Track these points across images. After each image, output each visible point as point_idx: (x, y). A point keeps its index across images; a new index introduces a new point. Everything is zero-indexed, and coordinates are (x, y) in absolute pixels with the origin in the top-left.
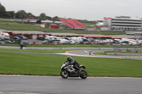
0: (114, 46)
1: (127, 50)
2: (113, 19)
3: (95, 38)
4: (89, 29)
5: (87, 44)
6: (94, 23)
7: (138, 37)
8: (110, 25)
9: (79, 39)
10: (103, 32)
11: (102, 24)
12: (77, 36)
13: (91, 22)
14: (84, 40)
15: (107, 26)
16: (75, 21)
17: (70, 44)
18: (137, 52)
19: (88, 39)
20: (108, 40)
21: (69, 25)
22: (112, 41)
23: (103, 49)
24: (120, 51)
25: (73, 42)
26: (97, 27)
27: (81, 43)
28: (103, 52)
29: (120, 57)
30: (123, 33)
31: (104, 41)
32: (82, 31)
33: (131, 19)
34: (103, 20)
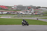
0: (18, 15)
1: (22, 16)
2: (17, 6)
3: (11, 12)
4: (9, 9)
5: (9, 14)
6: (11, 7)
7: (25, 12)
8: (16, 8)
9: (6, 12)
10: (14, 10)
11: (13, 7)
12: (5, 12)
13: (10, 7)
14: (8, 13)
15: (15, 8)
16: (4, 6)
17: (3, 14)
18: (25, 16)
19: (9, 13)
20: (16, 13)
21: (2, 8)
22: (17, 13)
23: (14, 16)
24: (20, 16)
25: (4, 13)
26: (12, 8)
27: (7, 14)
28: (14, 17)
29: (20, 18)
30: (20, 10)
31: (14, 13)
32: (7, 10)
33: (23, 6)
34: (14, 6)
